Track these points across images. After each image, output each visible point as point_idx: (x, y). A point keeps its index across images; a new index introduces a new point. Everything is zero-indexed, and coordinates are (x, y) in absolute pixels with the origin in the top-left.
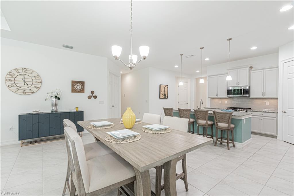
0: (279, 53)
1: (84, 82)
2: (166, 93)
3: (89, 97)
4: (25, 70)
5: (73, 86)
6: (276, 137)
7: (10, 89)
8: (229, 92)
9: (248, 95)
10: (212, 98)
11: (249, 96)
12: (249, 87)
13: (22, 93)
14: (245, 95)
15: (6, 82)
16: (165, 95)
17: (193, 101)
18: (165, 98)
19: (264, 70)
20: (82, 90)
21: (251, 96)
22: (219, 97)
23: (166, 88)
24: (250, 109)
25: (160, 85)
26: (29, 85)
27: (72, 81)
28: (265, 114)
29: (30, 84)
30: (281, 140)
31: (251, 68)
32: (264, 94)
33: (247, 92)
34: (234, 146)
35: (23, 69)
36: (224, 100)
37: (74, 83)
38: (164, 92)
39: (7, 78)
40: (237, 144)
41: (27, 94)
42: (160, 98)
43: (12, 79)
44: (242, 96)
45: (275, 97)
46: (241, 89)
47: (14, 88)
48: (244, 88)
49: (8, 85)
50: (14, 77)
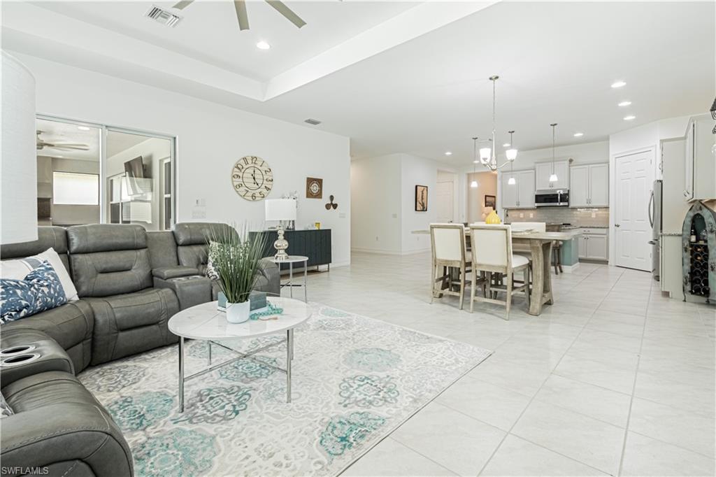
0: (610, 142)
1: (321, 180)
2: (424, 201)
3: (328, 207)
4: (254, 158)
5: (308, 188)
6: (606, 262)
7: (237, 192)
8: (539, 198)
9: (566, 204)
10: (508, 210)
11: (568, 206)
12: (569, 191)
13: (251, 198)
14: (562, 204)
15: (234, 179)
16: (423, 205)
17: (463, 216)
18: (423, 210)
19: (591, 166)
20: (319, 195)
21: (572, 205)
22: (520, 207)
23: (425, 192)
24: (569, 224)
25: (416, 186)
26: (260, 185)
27: (308, 178)
28: (592, 231)
29: (259, 182)
30: (613, 264)
31: (571, 161)
32: (589, 201)
33: (565, 198)
34: (561, 271)
35: (252, 158)
36: (527, 212)
37: (310, 181)
38: (422, 199)
39: (235, 173)
40: (565, 268)
41: (257, 198)
42: (416, 210)
43: (241, 174)
44: (558, 204)
45: (605, 205)
46: (557, 195)
47: (242, 189)
48: (562, 192)
49: (235, 184)
50: (243, 171)
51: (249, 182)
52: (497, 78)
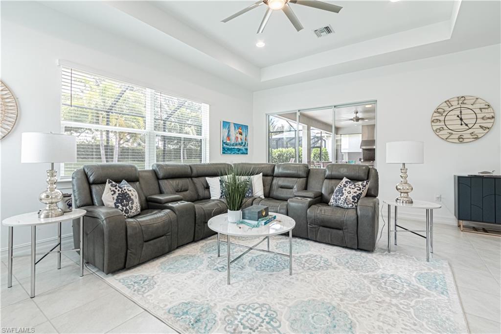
4: (462, 99)
7: (438, 135)
13: (457, 141)
15: (433, 124)
26: (470, 126)
29: (471, 122)
35: (458, 98)
39: (434, 118)
41: (465, 141)
43: (442, 118)
47: (445, 133)
49: (435, 128)
50: (444, 114)
51: (455, 124)
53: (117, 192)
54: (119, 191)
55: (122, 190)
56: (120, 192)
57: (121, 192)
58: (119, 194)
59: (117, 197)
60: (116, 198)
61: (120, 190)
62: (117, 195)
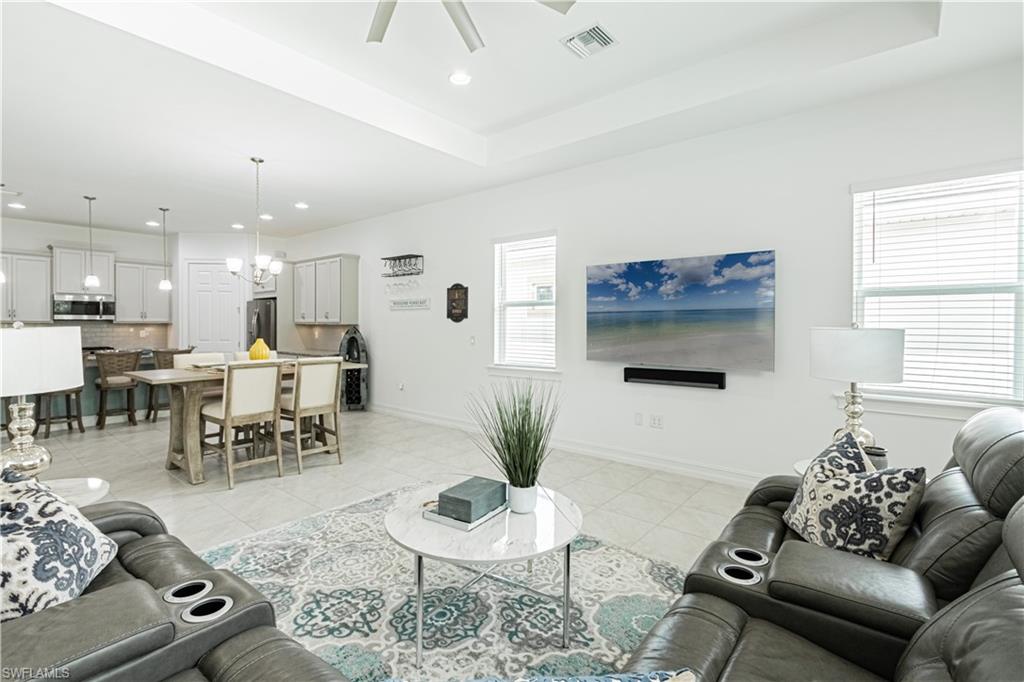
9: (110, 317)
11: (113, 320)
12: (114, 298)
14: (104, 317)
19: (145, 267)
21: (118, 319)
32: (143, 314)
33: (109, 308)
44: (98, 317)
45: (165, 320)
46: (98, 303)
48: (104, 299)
52: (261, 161)
53: (850, 492)
54: (858, 490)
55: (868, 496)
56: (857, 497)
57: (861, 498)
58: (850, 498)
59: (842, 501)
60: (835, 500)
61: (864, 492)
62: (845, 495)
